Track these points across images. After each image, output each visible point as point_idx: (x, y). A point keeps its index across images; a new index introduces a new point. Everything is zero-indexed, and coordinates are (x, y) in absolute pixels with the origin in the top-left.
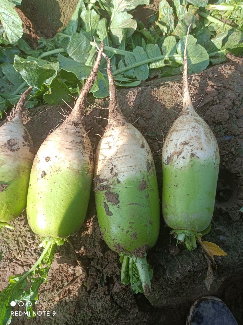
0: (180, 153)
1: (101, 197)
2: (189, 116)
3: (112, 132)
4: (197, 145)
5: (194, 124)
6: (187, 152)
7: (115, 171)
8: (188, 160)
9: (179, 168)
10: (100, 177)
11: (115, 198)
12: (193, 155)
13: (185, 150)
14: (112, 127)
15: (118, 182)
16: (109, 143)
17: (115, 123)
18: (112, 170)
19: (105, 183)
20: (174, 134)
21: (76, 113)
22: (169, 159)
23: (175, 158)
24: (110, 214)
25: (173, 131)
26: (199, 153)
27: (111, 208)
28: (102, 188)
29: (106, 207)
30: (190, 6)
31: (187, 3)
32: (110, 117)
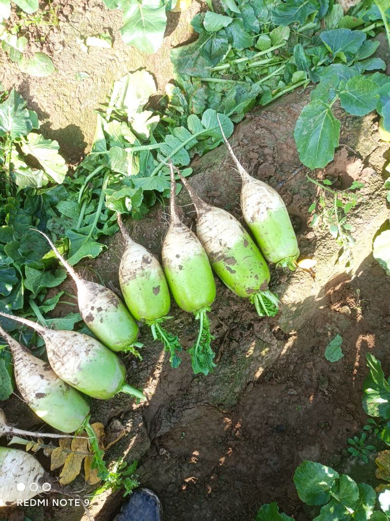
0: (258, 211)
1: (222, 265)
2: (250, 183)
3: (206, 219)
4: (267, 201)
5: (258, 187)
6: (263, 208)
7: (223, 243)
8: (266, 212)
9: (262, 220)
10: (214, 252)
11: (231, 260)
12: (267, 209)
13: (261, 208)
14: (203, 215)
15: (229, 248)
16: (208, 227)
17: (204, 211)
18: (221, 244)
19: (220, 254)
20: (247, 200)
21: (175, 217)
22: (253, 219)
23: (256, 216)
24: (233, 272)
25: (245, 198)
26: (270, 206)
27: (233, 268)
28: (219, 259)
29: (229, 269)
30: (193, 79)
31: (189, 77)
32: (197, 209)
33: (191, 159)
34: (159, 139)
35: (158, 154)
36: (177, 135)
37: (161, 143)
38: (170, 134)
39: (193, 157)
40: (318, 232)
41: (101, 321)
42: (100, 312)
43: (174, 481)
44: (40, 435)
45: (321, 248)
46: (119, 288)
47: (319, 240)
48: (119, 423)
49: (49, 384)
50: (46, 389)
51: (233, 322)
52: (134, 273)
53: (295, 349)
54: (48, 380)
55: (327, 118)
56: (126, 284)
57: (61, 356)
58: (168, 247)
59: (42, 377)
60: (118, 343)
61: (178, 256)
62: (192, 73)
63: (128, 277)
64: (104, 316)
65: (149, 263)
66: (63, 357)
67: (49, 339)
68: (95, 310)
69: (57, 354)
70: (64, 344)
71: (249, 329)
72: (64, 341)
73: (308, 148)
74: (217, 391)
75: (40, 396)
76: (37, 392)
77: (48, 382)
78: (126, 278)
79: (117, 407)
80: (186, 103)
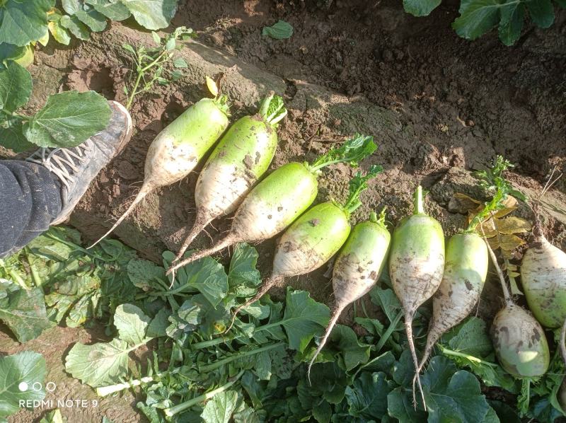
0: (182, 156)
1: (257, 171)
2: (153, 179)
3: (214, 208)
4: (166, 152)
5: (154, 169)
6: (176, 153)
7: (233, 178)
8: (179, 148)
9: (190, 147)
10: (246, 183)
11: (247, 163)
12: (175, 147)
13: (177, 155)
14: (212, 212)
15: (236, 169)
16: (223, 202)
17: (207, 213)
18: (236, 179)
19: (246, 177)
20: (173, 174)
21: (228, 240)
22: (192, 159)
23: (187, 156)
24: (258, 155)
25: (172, 177)
26: (170, 146)
27: (254, 157)
28: (250, 176)
29: (257, 161)
30: (50, 305)
31: (50, 310)
32: (207, 223)
40: (171, 89)
41: (370, 263)
42: (364, 268)
45: (187, 80)
47: (180, 85)
48: (450, 204)
49: (454, 283)
50: (461, 284)
52: (308, 253)
54: (451, 286)
56: (323, 257)
57: (425, 283)
58: (264, 233)
59: (450, 293)
60: (384, 236)
61: (270, 217)
62: (42, 307)
63: (314, 257)
64: (366, 262)
65: (290, 243)
66: (425, 281)
67: (414, 304)
68: (362, 274)
69: (425, 289)
70: (412, 287)
72: (409, 289)
75: (469, 287)
76: (468, 291)
77: (453, 285)
78: (317, 260)
79: (439, 212)
80: (85, 298)
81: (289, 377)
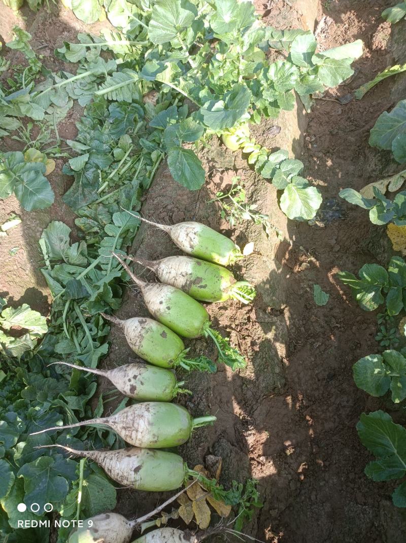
0: (191, 239)
1: (194, 288)
2: (173, 229)
3: (162, 269)
4: (191, 230)
5: (179, 227)
6: (192, 235)
7: (184, 274)
8: (196, 236)
9: (198, 243)
10: (184, 284)
11: (198, 280)
12: (195, 233)
13: (190, 236)
14: (158, 269)
15: (191, 274)
16: (167, 273)
17: (157, 266)
18: (184, 276)
19: (188, 282)
20: (179, 239)
21: (141, 283)
23: (192, 243)
24: (205, 287)
25: (177, 239)
26: (195, 230)
27: (203, 284)
28: (190, 285)
29: (201, 287)
30: (90, 206)
31: (87, 207)
32: (151, 269)
33: (126, 252)
34: (95, 257)
35: (102, 266)
36: (106, 245)
37: (98, 258)
38: (100, 248)
39: (126, 250)
40: (240, 227)
41: (142, 383)
42: (137, 379)
43: (290, 478)
44: (160, 508)
45: (250, 235)
46: (139, 358)
47: (245, 232)
48: (212, 456)
49: (138, 457)
50: (138, 462)
51: (236, 325)
52: (140, 335)
53: (295, 316)
54: (135, 455)
55: (184, 155)
56: (141, 348)
57: (131, 426)
58: (150, 303)
59: (129, 456)
60: (165, 390)
61: (161, 303)
62: (87, 203)
63: (138, 341)
64: (141, 379)
65: (146, 322)
66: (133, 425)
67: (115, 423)
68: (132, 380)
69: (128, 427)
70: (127, 416)
71: (249, 321)
72: (125, 415)
73: (189, 179)
74: (263, 380)
75: (137, 470)
76: (133, 469)
78: (137, 344)
79: (202, 444)
80: (96, 223)
81: (58, 372)
